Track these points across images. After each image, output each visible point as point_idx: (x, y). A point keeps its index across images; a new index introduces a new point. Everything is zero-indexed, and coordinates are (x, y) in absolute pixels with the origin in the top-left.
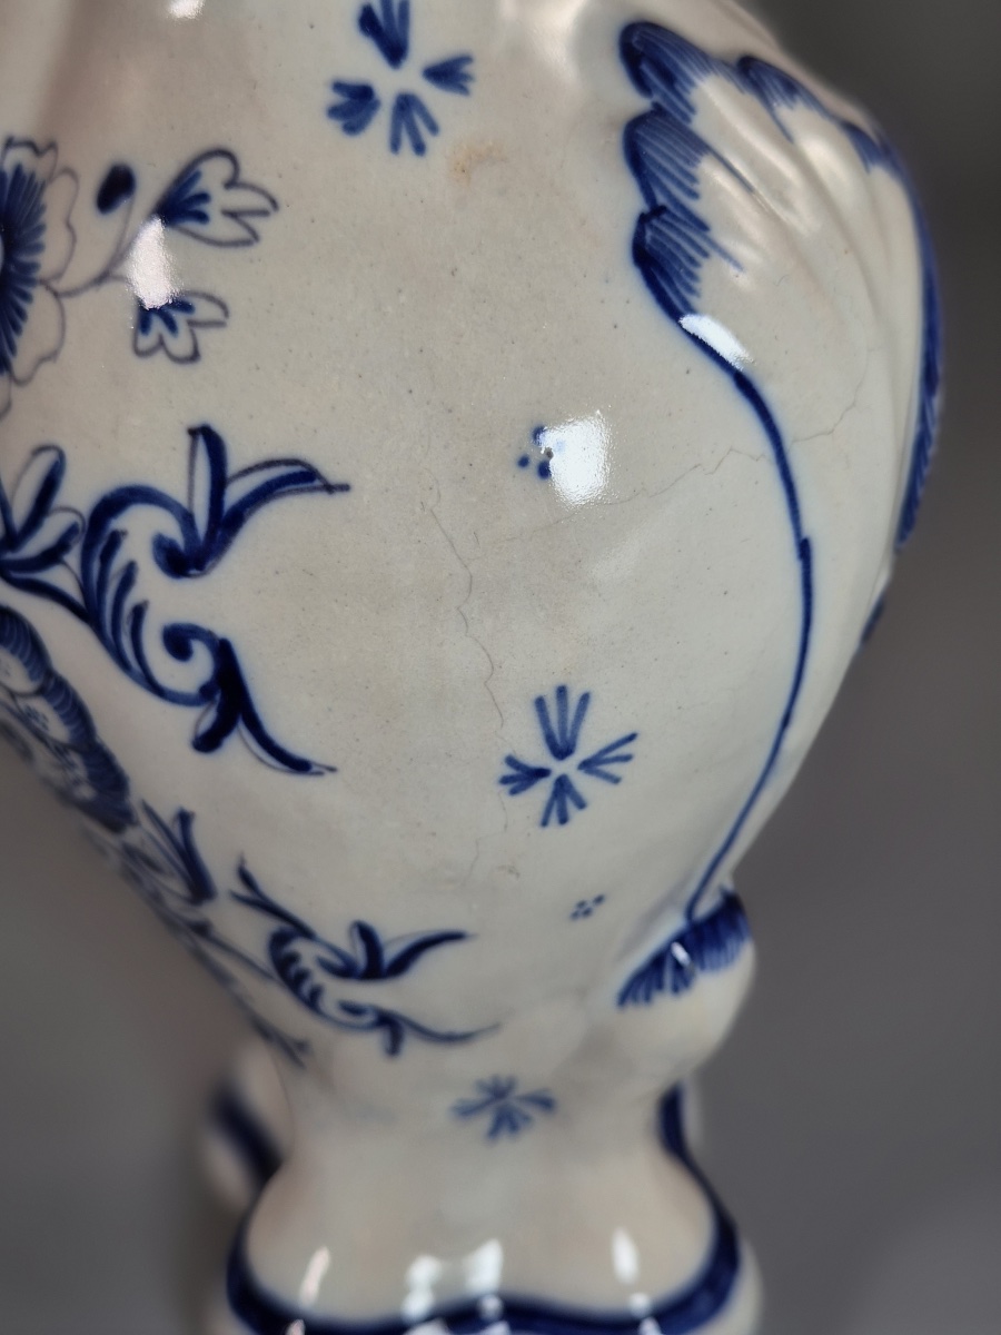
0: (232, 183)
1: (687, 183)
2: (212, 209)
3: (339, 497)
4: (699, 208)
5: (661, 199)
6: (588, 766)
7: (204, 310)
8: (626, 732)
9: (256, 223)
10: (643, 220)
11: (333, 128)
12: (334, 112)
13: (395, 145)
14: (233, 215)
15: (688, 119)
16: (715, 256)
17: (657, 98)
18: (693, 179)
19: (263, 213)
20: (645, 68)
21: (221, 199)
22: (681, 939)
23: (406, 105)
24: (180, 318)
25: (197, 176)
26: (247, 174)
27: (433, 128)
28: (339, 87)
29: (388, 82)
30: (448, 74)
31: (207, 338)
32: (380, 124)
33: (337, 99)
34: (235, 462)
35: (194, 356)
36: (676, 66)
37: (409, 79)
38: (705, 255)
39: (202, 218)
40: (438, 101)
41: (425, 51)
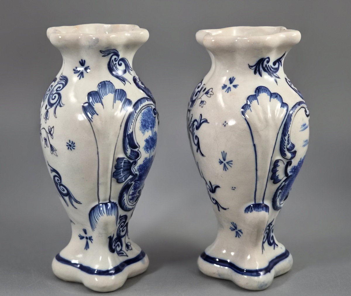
0: (211, 91)
2: (209, 93)
3: (208, 124)
6: (227, 163)
7: (205, 103)
8: (231, 160)
10: (245, 105)
11: (221, 88)
13: (226, 91)
14: (210, 94)
16: (249, 110)
18: (252, 102)
19: (212, 95)
21: (210, 93)
22: (253, 205)
23: (229, 88)
24: (203, 103)
25: (209, 90)
26: (213, 91)
27: (230, 91)
29: (229, 85)
30: (235, 86)
31: (204, 105)
32: (226, 89)
33: (223, 85)
34: (202, 118)
35: (203, 107)
36: (260, 91)
37: (231, 86)
38: (248, 109)
39: (208, 94)
40: (232, 88)
41: (234, 83)
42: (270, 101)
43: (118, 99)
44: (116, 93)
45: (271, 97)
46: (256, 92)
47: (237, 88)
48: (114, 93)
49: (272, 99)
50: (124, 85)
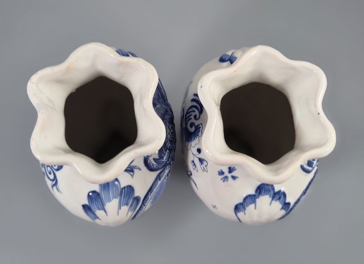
1: (247, 205)
4: (246, 208)
5: (244, 204)
9: (205, 171)
10: (240, 204)
11: (217, 173)
12: (219, 172)
13: (222, 179)
14: (204, 168)
15: (257, 198)
17: (256, 194)
20: (259, 190)
23: (226, 177)
25: (204, 161)
26: (207, 167)
27: (227, 181)
28: (221, 170)
29: (226, 173)
30: (234, 178)
32: (222, 177)
33: (220, 171)
36: (262, 192)
37: (229, 175)
38: (242, 211)
39: (202, 164)
40: (230, 179)
41: (234, 174)
42: (270, 204)
43: (124, 204)
44: (122, 197)
45: (273, 199)
46: (256, 191)
47: (236, 181)
48: (119, 197)
49: (274, 202)
50: (132, 176)
